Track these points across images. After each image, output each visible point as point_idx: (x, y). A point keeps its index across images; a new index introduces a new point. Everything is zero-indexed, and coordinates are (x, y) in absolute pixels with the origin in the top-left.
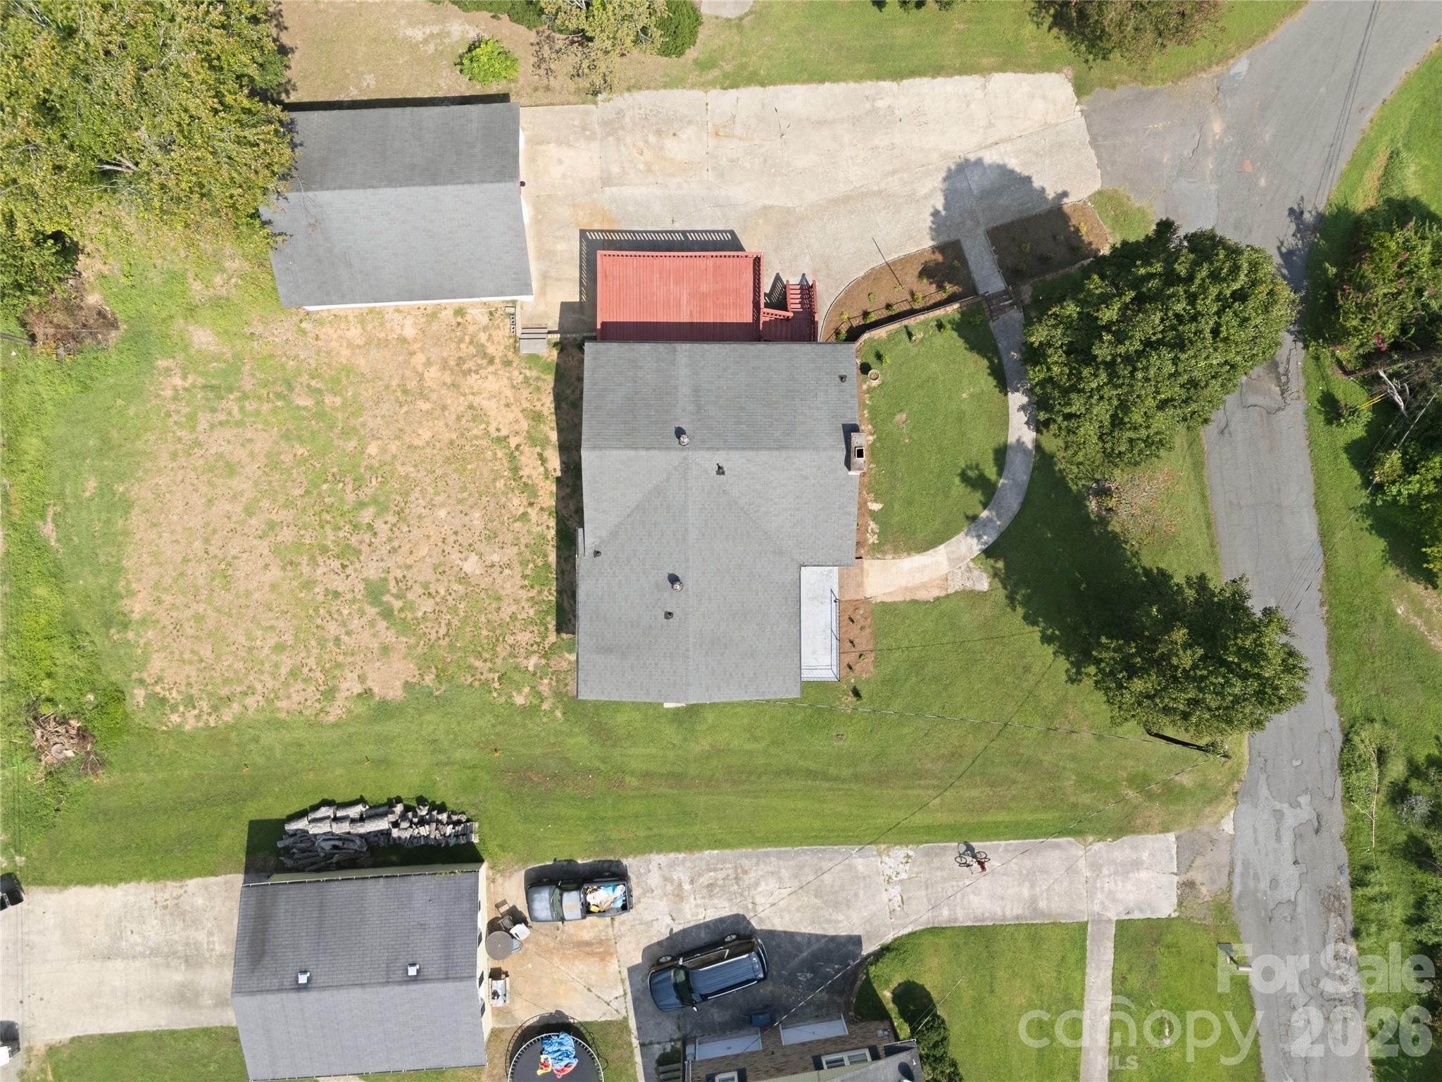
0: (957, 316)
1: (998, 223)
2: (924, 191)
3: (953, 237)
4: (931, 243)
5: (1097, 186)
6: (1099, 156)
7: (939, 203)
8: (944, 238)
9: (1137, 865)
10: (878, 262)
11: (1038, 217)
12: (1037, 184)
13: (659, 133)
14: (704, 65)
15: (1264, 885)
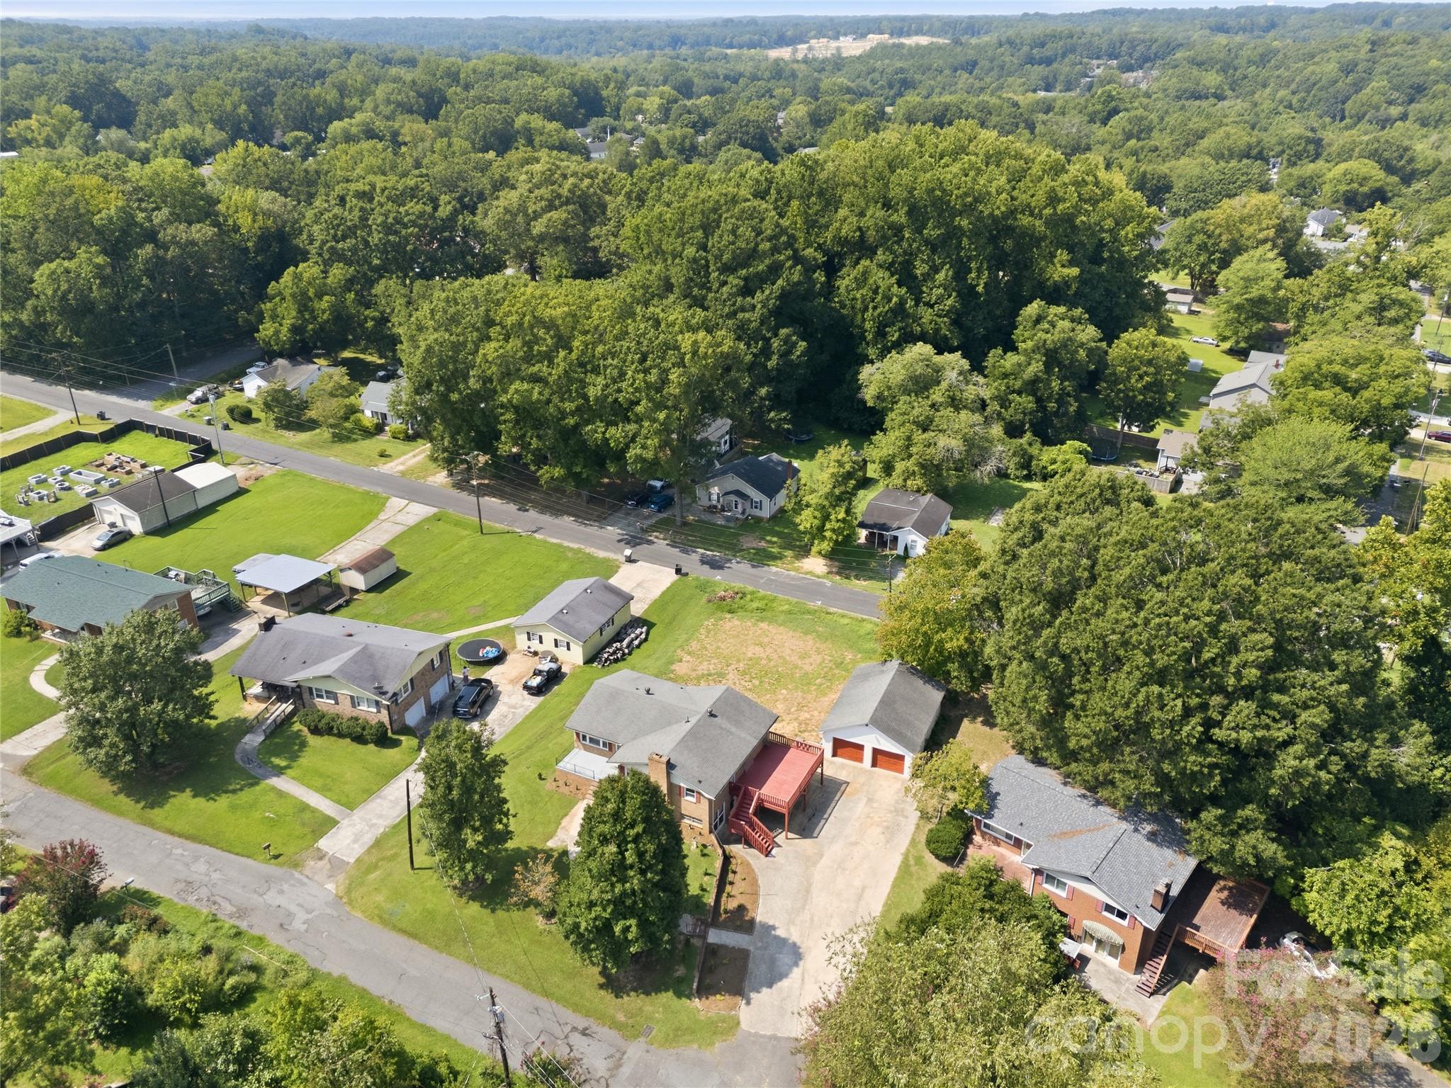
0: (705, 900)
1: (751, 960)
2: (792, 929)
3: (756, 933)
4: (758, 919)
5: (743, 1025)
6: (763, 1036)
7: (780, 932)
8: (757, 927)
9: (355, 841)
10: (762, 892)
11: (742, 980)
12: (765, 990)
13: (888, 828)
14: (919, 860)
15: (285, 887)
